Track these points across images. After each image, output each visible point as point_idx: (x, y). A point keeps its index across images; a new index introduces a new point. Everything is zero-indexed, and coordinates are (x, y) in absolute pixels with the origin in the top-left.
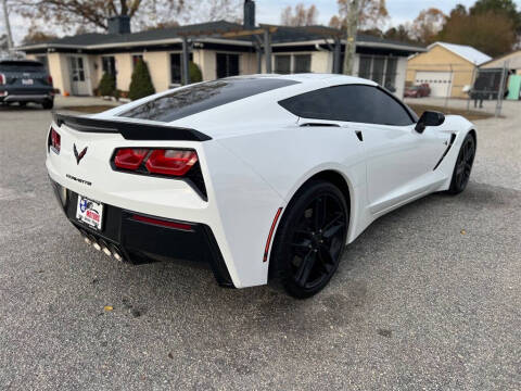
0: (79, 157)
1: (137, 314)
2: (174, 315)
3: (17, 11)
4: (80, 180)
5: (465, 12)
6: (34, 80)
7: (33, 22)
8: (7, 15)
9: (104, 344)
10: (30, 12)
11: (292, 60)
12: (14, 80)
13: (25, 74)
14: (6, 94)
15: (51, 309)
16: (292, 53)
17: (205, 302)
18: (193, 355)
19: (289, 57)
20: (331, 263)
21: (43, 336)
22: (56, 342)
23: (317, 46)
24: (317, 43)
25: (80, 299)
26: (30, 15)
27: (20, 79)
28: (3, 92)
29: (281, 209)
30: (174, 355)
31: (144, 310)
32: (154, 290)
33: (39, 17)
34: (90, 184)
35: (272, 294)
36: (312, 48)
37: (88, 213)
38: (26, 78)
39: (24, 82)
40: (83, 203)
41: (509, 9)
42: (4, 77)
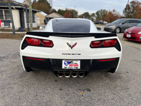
5: (36, 2)
11: (3, 12)
16: (3, 10)
19: (2, 11)
23: (14, 8)
24: (14, 7)
36: (12, 8)
41: (47, 2)
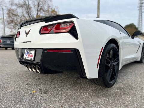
0: (27, 34)
1: (46, 93)
2: (60, 93)
3: (7, 27)
4: (27, 42)
6: (10, 42)
7: (11, 30)
8: (4, 28)
9: (33, 103)
10: (11, 27)
12: (5, 42)
13: (8, 40)
14: (2, 45)
15: (11, 92)
17: (71, 89)
18: (71, 106)
20: (116, 75)
21: (8, 100)
22: (13, 102)
25: (23, 89)
26: (11, 28)
27: (6, 41)
28: (1, 45)
29: (103, 48)
30: (63, 106)
31: (48, 92)
32: (51, 86)
33: (13, 28)
34: (30, 42)
35: (95, 87)
37: (28, 55)
38: (8, 41)
39: (8, 42)
40: (27, 52)
42: (2, 41)
